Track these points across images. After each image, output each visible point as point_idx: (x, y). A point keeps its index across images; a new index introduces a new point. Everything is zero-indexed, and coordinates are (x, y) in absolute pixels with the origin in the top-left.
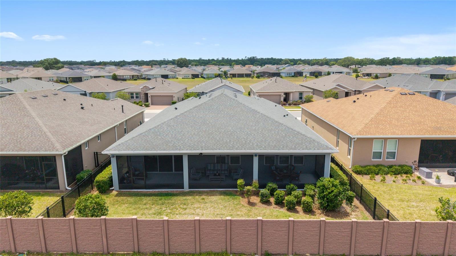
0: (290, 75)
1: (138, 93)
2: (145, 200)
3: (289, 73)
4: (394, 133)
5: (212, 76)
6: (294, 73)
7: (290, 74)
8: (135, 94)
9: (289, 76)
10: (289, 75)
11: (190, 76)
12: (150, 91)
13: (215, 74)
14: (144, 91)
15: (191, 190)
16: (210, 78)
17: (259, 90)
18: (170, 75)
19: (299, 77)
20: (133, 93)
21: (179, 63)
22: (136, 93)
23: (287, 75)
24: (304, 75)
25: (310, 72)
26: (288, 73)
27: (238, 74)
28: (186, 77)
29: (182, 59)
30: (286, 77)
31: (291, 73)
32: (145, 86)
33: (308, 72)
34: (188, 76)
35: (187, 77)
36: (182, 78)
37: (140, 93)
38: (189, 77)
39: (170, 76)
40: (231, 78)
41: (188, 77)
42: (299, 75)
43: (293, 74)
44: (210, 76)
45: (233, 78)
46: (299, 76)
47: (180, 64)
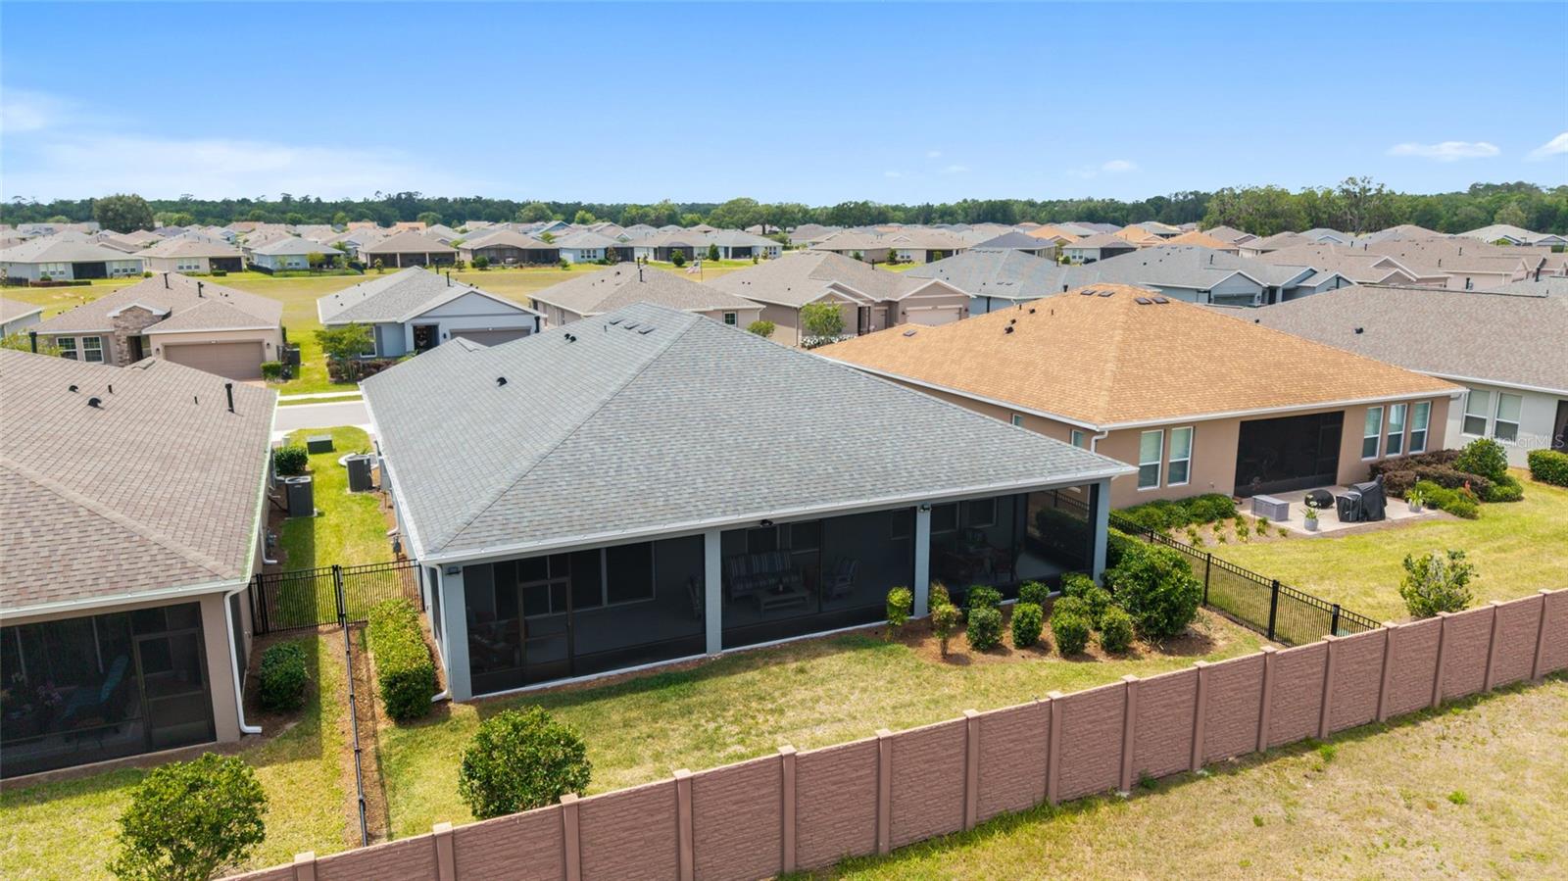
0: (592, 259)
1: (97, 339)
3: (589, 251)
4: (1185, 410)
5: (297, 264)
6: (606, 250)
7: (592, 255)
9: (590, 262)
10: (589, 257)
11: (205, 267)
13: (311, 255)
14: (126, 328)
15: (728, 653)
16: (292, 270)
18: (111, 261)
19: (620, 264)
20: (73, 340)
21: (110, 213)
22: (85, 340)
23: (583, 257)
24: (637, 254)
25: (656, 246)
26: (583, 251)
27: (402, 255)
28: (185, 270)
29: (119, 199)
30: (580, 263)
31: (595, 251)
32: (130, 310)
33: (648, 248)
34: (194, 263)
35: (189, 267)
37: (106, 337)
38: (197, 267)
39: (116, 266)
40: (379, 268)
41: (194, 270)
42: (620, 258)
43: (601, 256)
44: (290, 264)
45: (386, 270)
46: (622, 261)
47: (114, 219)
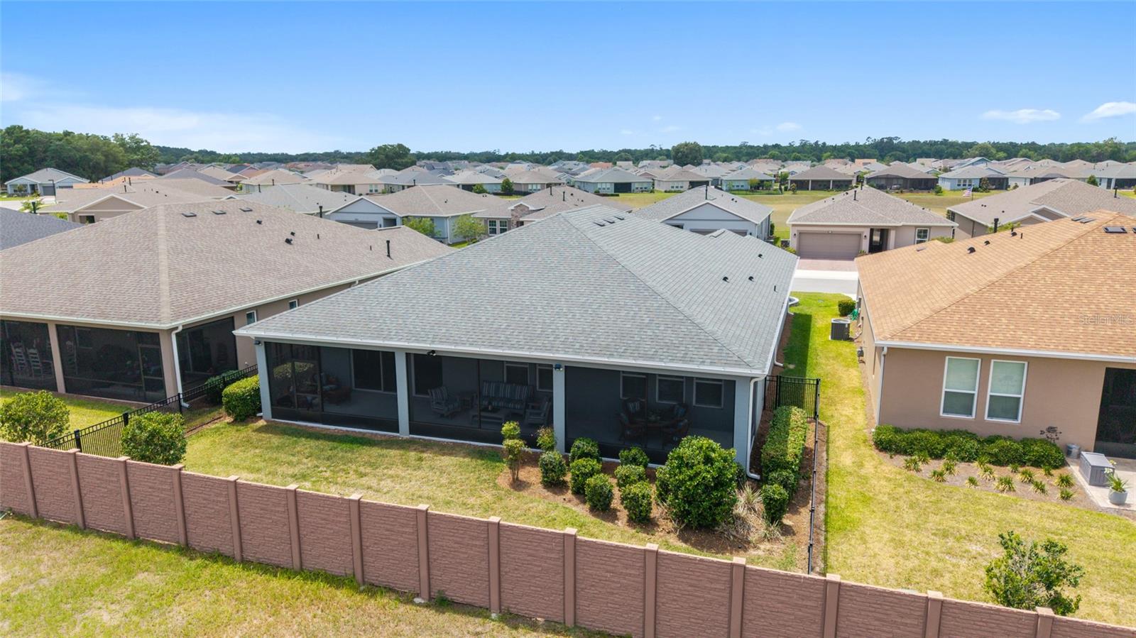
1: (506, 222)
2: (306, 445)
3: (965, 181)
4: (1013, 342)
5: (742, 186)
6: (981, 179)
7: (967, 183)
8: (498, 223)
9: (964, 189)
10: (964, 185)
11: (686, 187)
12: (528, 218)
13: (751, 180)
14: (516, 216)
15: (413, 438)
16: (738, 190)
17: (799, 219)
18: (637, 183)
19: (992, 192)
20: (495, 222)
21: (680, 154)
22: (501, 222)
23: (959, 185)
24: (1011, 185)
25: (1033, 177)
26: (959, 180)
27: (813, 181)
28: (675, 189)
29: (686, 145)
30: (954, 190)
31: (970, 180)
32: (519, 206)
33: (1026, 179)
34: (680, 184)
35: (677, 187)
36: (666, 192)
37: (509, 221)
38: (682, 187)
39: (637, 186)
40: (793, 190)
41: (679, 189)
42: (994, 187)
43: (976, 184)
44: (738, 186)
45: (798, 192)
46: (995, 189)
47: (681, 158)
